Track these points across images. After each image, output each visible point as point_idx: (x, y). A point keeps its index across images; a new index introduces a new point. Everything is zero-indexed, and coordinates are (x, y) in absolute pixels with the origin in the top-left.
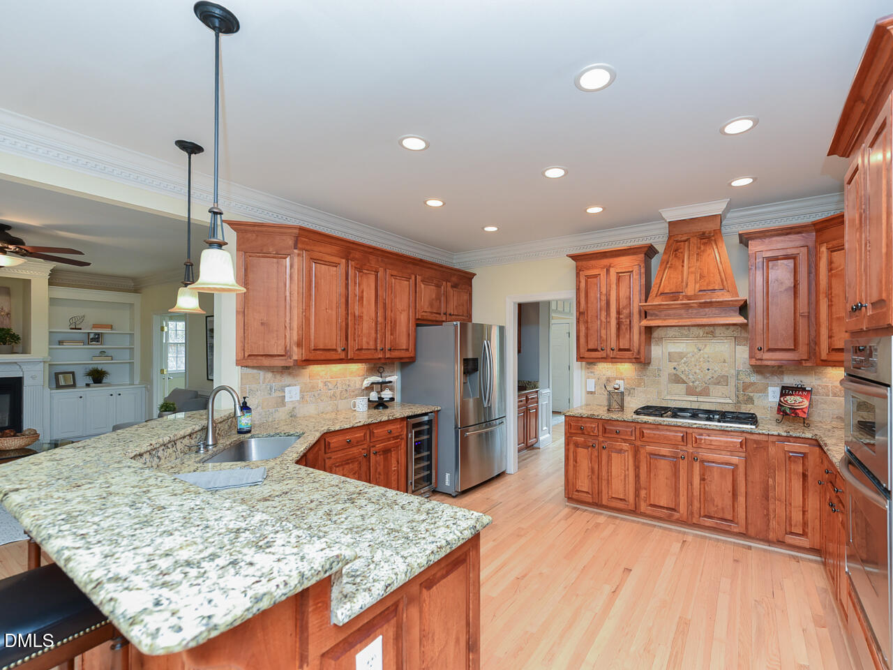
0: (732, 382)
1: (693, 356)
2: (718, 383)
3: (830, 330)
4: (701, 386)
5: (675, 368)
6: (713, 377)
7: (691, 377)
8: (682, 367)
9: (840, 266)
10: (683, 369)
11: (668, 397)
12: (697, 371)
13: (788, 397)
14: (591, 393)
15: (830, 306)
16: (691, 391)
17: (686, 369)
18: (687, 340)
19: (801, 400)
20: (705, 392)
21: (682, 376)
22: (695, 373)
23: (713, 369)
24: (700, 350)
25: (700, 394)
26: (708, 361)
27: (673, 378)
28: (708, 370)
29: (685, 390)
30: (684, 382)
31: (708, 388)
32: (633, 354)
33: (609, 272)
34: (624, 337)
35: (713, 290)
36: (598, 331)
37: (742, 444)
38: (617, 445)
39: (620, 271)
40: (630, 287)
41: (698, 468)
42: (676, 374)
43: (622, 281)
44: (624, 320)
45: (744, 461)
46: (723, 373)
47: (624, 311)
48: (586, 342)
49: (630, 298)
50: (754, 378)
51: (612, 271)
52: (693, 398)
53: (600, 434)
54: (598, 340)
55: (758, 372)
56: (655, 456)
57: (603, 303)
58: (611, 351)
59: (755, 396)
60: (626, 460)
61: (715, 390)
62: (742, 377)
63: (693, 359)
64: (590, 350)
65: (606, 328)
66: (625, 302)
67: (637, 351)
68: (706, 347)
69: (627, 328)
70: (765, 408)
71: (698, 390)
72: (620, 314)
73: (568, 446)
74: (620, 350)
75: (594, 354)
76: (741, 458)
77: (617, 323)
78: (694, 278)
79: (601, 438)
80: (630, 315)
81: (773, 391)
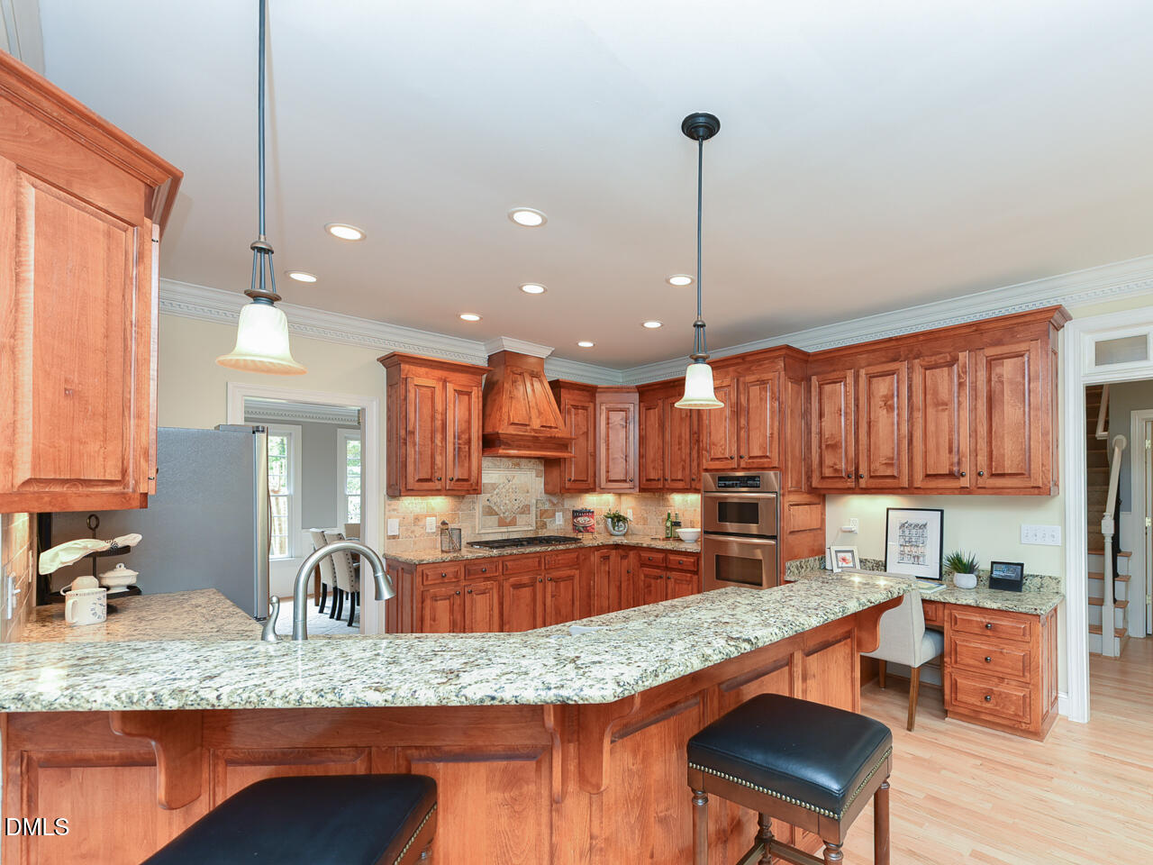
0: (533, 510)
1: (504, 486)
2: (522, 513)
3: (608, 467)
4: (511, 517)
5: (489, 501)
6: (519, 507)
7: (502, 507)
8: (495, 499)
9: (615, 421)
10: (495, 501)
12: (507, 502)
13: (579, 519)
14: (394, 537)
15: (608, 449)
16: (502, 523)
17: (498, 499)
18: (499, 470)
19: (587, 519)
20: (513, 523)
21: (496, 508)
22: (505, 504)
23: (519, 499)
24: (509, 480)
25: (509, 525)
26: (516, 492)
27: (487, 510)
28: (516, 500)
29: (497, 522)
30: (496, 514)
31: (515, 518)
32: (472, 484)
33: (445, 387)
34: (463, 466)
35: (551, 427)
36: (433, 457)
37: (577, 558)
38: (482, 585)
39: (458, 388)
40: (470, 410)
41: (550, 587)
42: (489, 506)
43: (460, 401)
44: (462, 446)
45: (578, 571)
46: (526, 503)
47: (463, 436)
48: (415, 469)
49: (469, 422)
50: (547, 506)
51: (450, 387)
52: (504, 529)
53: (463, 577)
54: (432, 468)
55: (550, 500)
56: (517, 586)
57: (438, 423)
58: (448, 482)
59: (547, 520)
60: (491, 599)
61: (521, 519)
62: (539, 505)
63: (504, 490)
64: (420, 480)
65: (441, 454)
66: (464, 426)
67: (475, 481)
68: (514, 477)
69: (465, 456)
70: (553, 531)
71: (508, 520)
72: (459, 439)
73: (422, 603)
74: (458, 480)
75: (426, 485)
76: (576, 569)
77: (454, 449)
78: (534, 413)
79: (463, 583)
80: (469, 442)
81: (559, 515)
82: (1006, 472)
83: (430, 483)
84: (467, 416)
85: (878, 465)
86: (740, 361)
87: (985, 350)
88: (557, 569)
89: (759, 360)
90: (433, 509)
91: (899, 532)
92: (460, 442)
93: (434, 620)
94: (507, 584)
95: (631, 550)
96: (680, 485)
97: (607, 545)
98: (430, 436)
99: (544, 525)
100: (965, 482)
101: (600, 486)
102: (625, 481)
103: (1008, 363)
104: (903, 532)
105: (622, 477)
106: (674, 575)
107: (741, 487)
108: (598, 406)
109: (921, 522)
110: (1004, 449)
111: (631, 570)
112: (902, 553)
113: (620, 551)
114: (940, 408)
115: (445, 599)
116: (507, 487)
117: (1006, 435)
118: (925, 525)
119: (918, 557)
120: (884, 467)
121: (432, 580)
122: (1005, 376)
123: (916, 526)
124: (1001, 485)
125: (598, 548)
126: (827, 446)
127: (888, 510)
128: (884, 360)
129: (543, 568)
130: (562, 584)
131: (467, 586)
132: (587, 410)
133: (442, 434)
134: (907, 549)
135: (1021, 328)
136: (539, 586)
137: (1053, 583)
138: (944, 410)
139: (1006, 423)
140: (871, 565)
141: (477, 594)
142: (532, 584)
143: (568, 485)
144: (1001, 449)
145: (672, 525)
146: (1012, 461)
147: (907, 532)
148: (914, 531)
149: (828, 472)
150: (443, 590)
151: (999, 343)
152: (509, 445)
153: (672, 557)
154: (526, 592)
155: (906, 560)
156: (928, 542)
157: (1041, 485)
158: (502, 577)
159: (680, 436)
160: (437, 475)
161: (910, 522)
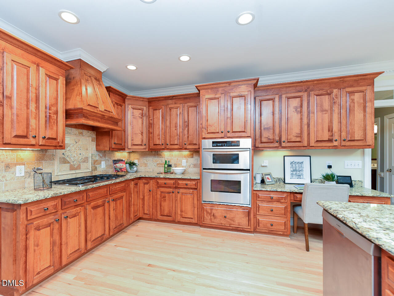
0: (90, 160)
1: (73, 146)
2: (84, 162)
3: (132, 137)
4: (77, 164)
5: (63, 154)
6: (82, 158)
7: (72, 159)
9: (136, 115)
10: (68, 154)
11: (60, 174)
12: (75, 155)
13: (117, 164)
16: (72, 168)
17: (70, 154)
18: (71, 136)
19: (122, 165)
20: (79, 168)
21: (68, 159)
22: (74, 156)
23: (82, 154)
24: (76, 143)
25: (76, 169)
26: (80, 149)
27: (63, 160)
28: (80, 154)
29: (69, 167)
30: (69, 162)
31: (80, 164)
32: (59, 142)
33: (38, 70)
34: (52, 129)
35: (109, 111)
36: (28, 119)
37: (125, 186)
38: (73, 211)
39: (49, 74)
40: (57, 91)
41: (112, 204)
42: (64, 158)
43: (50, 83)
44: (52, 115)
45: (125, 193)
46: (87, 156)
47: (52, 108)
48: (12, 128)
49: (57, 99)
50: (97, 158)
51: (42, 71)
52: (73, 172)
53: (60, 208)
54: (28, 128)
55: (98, 155)
56: (95, 208)
57: (32, 95)
58: (41, 139)
59: (97, 166)
60: (79, 219)
61: (83, 165)
62: (93, 157)
63: (73, 148)
64: (16, 136)
65: (35, 118)
66: (53, 101)
67: (61, 140)
68: (79, 140)
69: (54, 122)
70: (101, 171)
71: (75, 167)
72: (49, 110)
73: (26, 235)
74: (49, 138)
75: (22, 141)
76: (124, 192)
77: (46, 117)
78: (100, 102)
79: (60, 212)
80: (56, 113)
81: (103, 163)
82: (356, 139)
83: (26, 139)
84: (55, 95)
85: (292, 136)
86: (227, 85)
87: (346, 89)
88: (116, 193)
89: (239, 85)
90: (22, 159)
91: (290, 166)
92: (51, 112)
93: (38, 246)
94: (90, 207)
95: (151, 180)
96: (176, 147)
97: (137, 178)
98: (25, 103)
99: (96, 169)
100: (335, 144)
101: (127, 148)
102: (141, 145)
103: (357, 95)
104: (292, 165)
105: (140, 143)
106: (181, 191)
107: (227, 146)
108: (126, 106)
109: (301, 161)
110: (355, 130)
111: (151, 190)
112: (292, 174)
113: (144, 180)
114: (325, 112)
115: (47, 227)
116: (75, 146)
117: (356, 124)
118: (302, 163)
119: (300, 176)
120: (295, 137)
121: (36, 214)
122: (355, 100)
123: (298, 163)
124: (353, 145)
125: (133, 180)
126: (264, 129)
127: (284, 156)
128: (295, 91)
129: (109, 194)
130: (118, 202)
131: (63, 213)
132: (122, 107)
133: (36, 104)
134: (294, 173)
135: (361, 81)
136: (106, 204)
137: (360, 183)
138: (326, 113)
139: (356, 119)
140: (275, 180)
141: (70, 218)
142: (103, 205)
143: (113, 146)
144: (353, 130)
145: (168, 166)
146: (358, 135)
147: (294, 166)
148: (297, 165)
149: (264, 140)
150: (45, 220)
151: (352, 86)
152: (88, 118)
153: (180, 182)
154: (100, 210)
155: (294, 177)
156: (304, 169)
157: (371, 144)
158: (86, 203)
159: (176, 123)
160: (32, 134)
161: (295, 161)
